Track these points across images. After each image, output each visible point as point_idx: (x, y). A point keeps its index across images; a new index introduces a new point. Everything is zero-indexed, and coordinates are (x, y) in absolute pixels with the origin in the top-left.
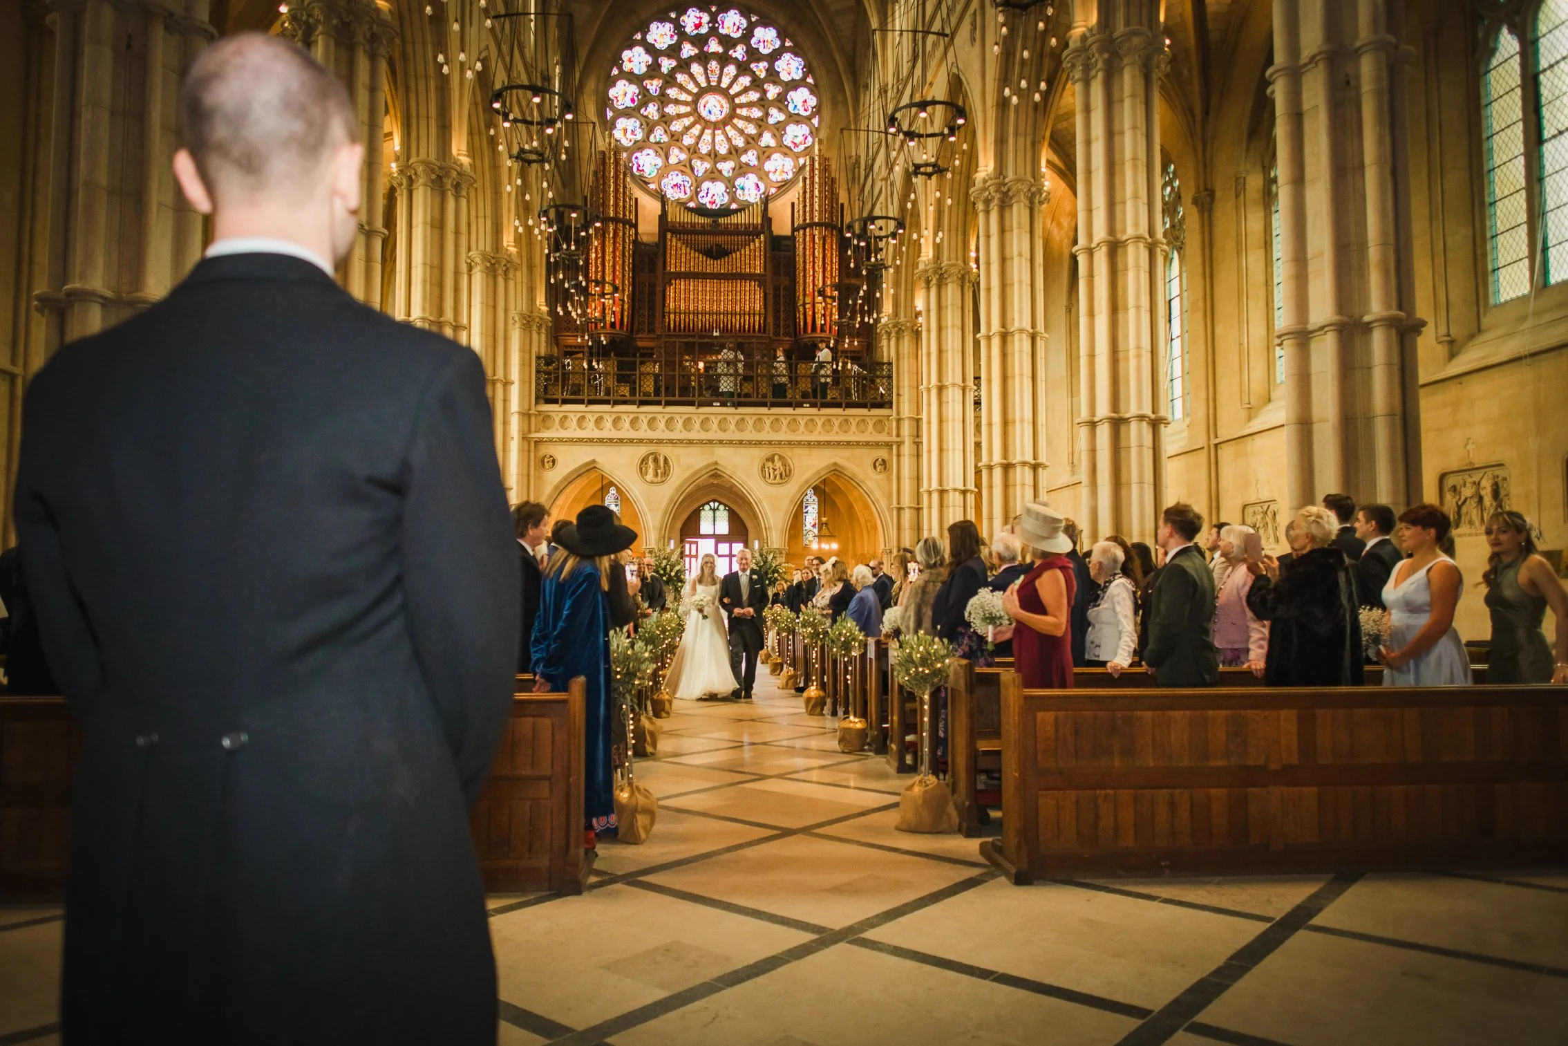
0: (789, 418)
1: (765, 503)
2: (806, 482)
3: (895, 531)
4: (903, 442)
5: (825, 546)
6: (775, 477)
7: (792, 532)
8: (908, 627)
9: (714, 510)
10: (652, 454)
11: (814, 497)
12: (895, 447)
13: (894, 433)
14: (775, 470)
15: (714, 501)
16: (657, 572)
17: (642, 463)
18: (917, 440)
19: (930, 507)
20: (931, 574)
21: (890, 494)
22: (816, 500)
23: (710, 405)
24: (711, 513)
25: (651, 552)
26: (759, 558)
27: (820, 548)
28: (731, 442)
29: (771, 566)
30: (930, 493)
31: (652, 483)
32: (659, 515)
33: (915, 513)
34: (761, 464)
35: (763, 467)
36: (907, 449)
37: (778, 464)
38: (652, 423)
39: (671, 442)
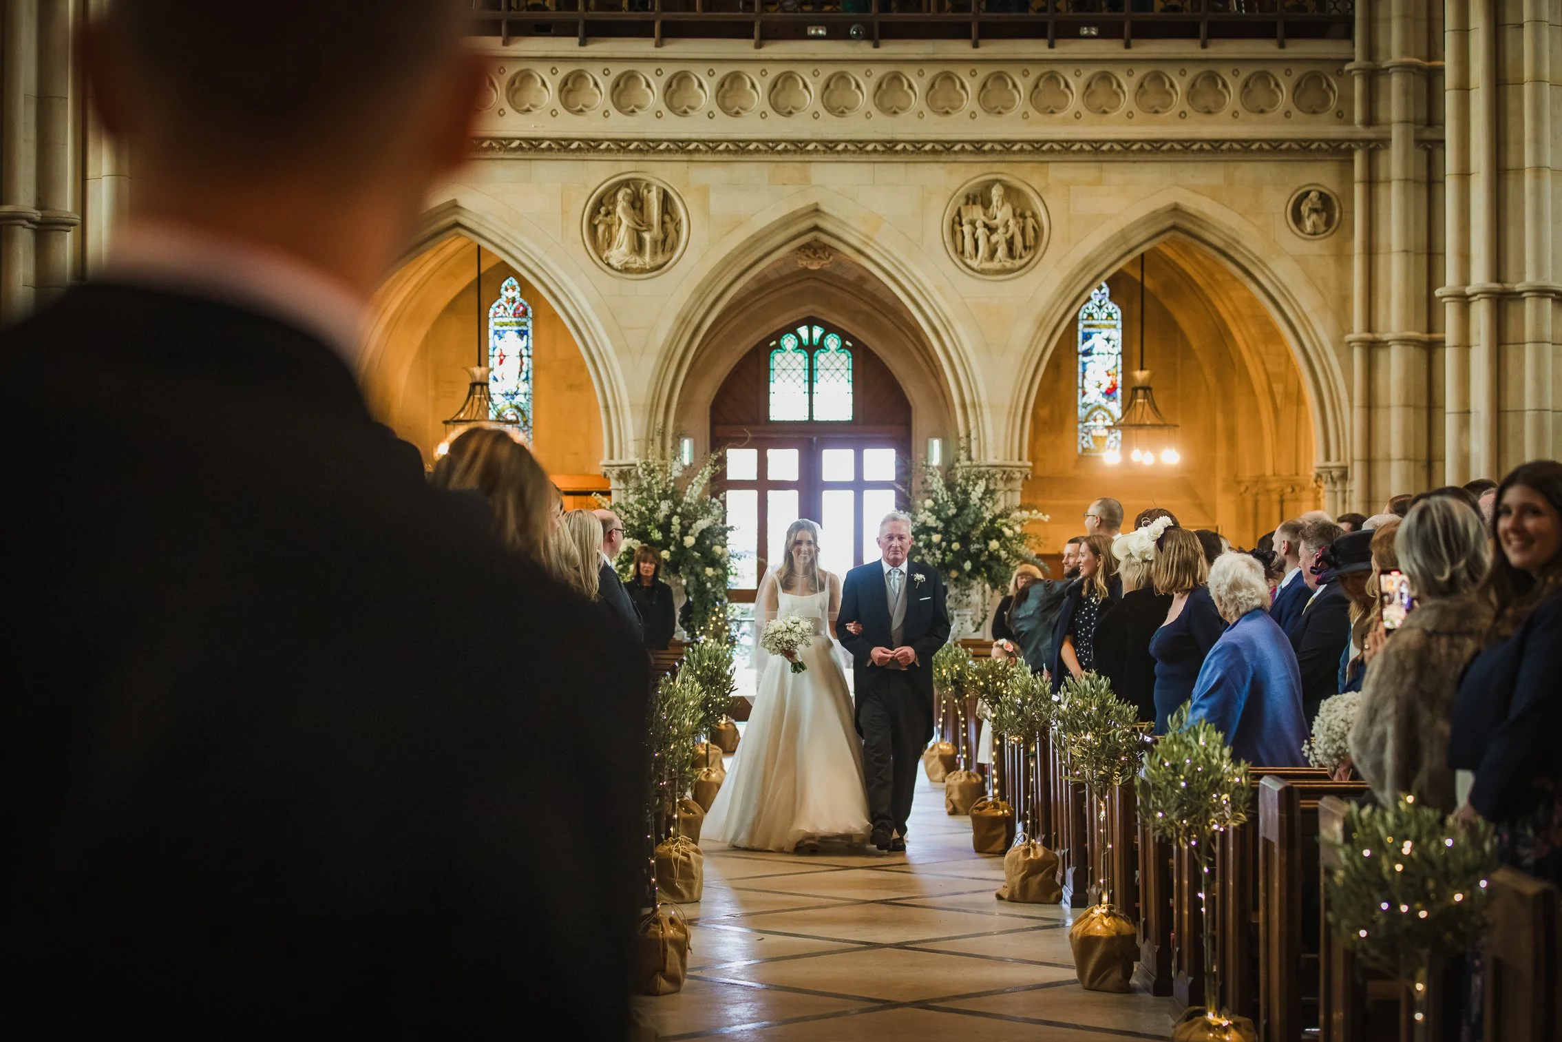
0: (1035, 72)
1: (960, 329)
2: (1087, 264)
3: (1358, 414)
4: (1385, 142)
5: (1143, 457)
6: (992, 254)
7: (1044, 413)
8: (1378, 767)
9: (811, 349)
10: (626, 183)
11: (1111, 306)
12: (1358, 158)
13: (1358, 115)
14: (992, 230)
15: (811, 322)
16: (642, 535)
17: (595, 211)
18: (1428, 134)
19: (1465, 345)
20: (1444, 611)
21: (1344, 300)
22: (1118, 315)
23: (798, 33)
24: (801, 357)
25: (624, 476)
26: (943, 495)
27: (1127, 463)
28: (859, 148)
29: (979, 519)
30: (1464, 301)
31: (626, 270)
32: (649, 365)
33: (1420, 356)
34: (950, 213)
35: (957, 221)
36: (1394, 162)
37: (1002, 213)
38: (623, 90)
39: (681, 147)
